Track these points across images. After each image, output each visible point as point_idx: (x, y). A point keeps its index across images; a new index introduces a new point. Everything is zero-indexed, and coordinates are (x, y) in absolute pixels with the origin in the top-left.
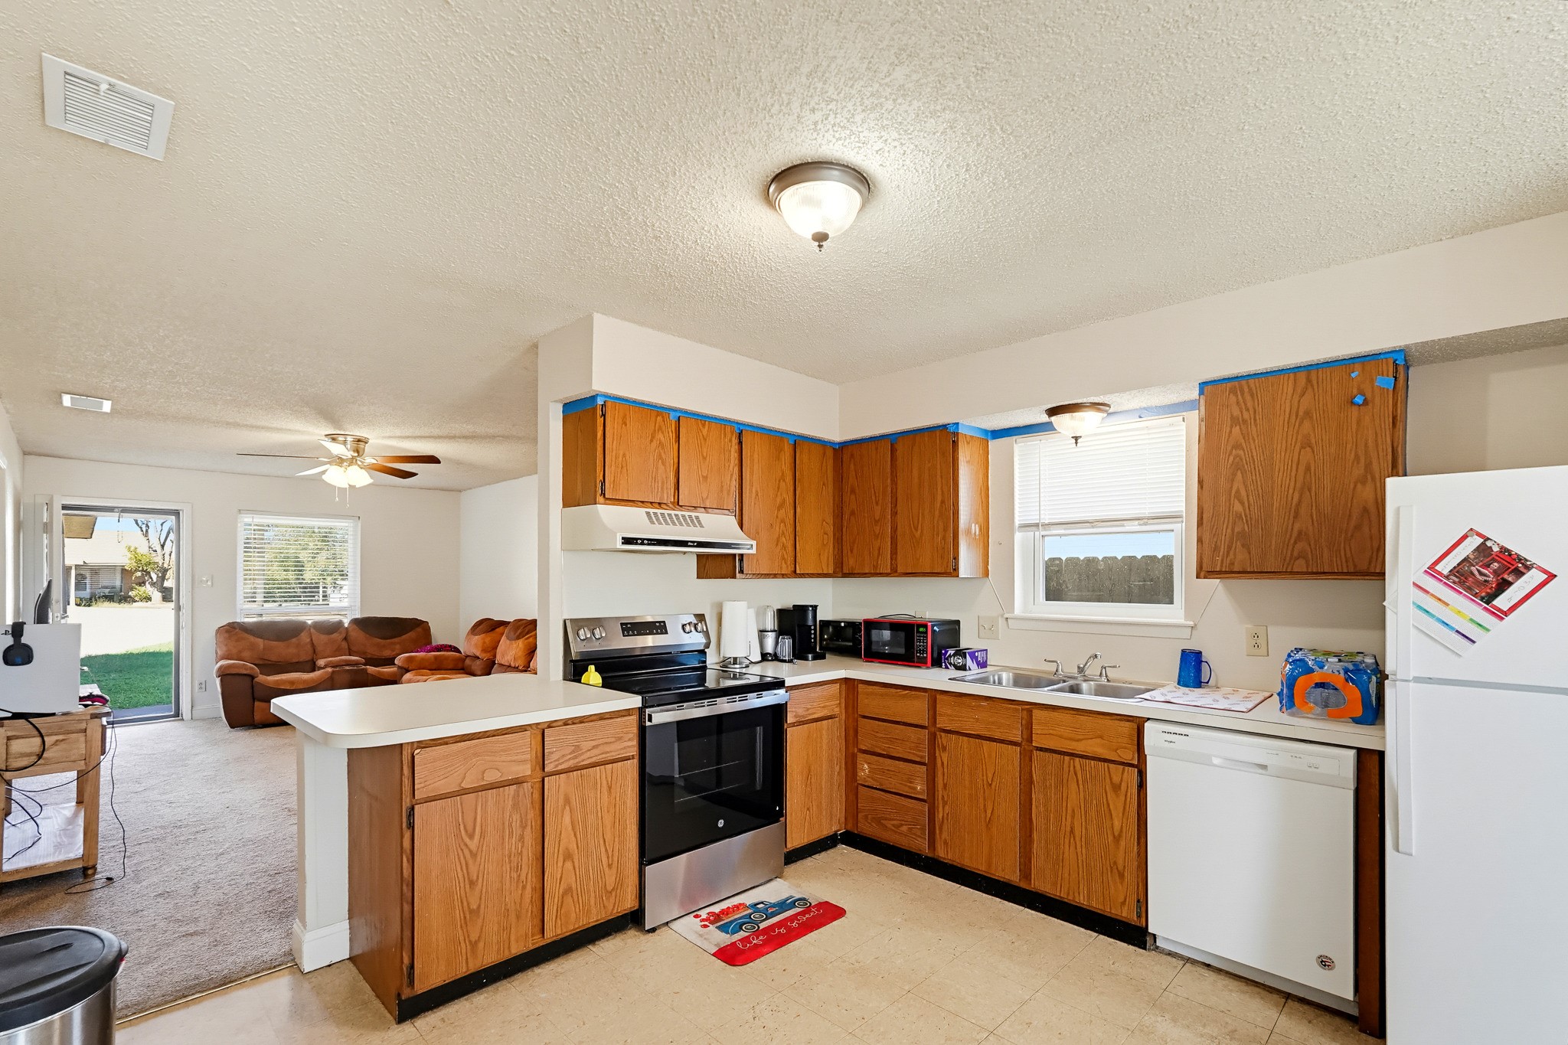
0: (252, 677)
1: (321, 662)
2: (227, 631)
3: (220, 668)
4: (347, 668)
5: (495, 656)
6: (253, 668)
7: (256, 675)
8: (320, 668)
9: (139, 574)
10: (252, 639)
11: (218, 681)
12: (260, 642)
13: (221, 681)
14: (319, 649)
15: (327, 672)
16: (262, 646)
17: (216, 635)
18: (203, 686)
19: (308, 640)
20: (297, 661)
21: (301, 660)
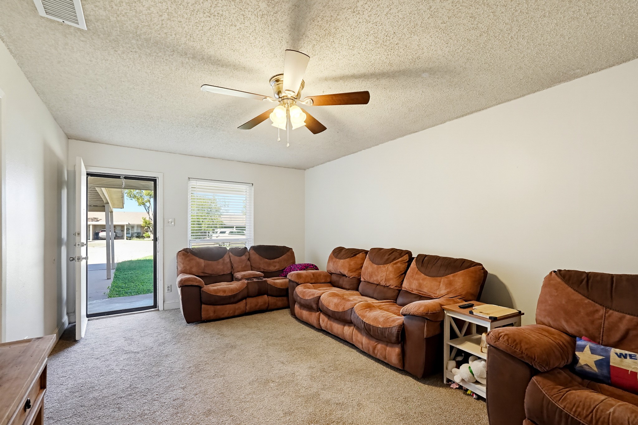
0: (200, 287)
1: (238, 275)
2: (184, 255)
3: (181, 282)
4: (255, 280)
5: (360, 275)
6: (200, 281)
7: (203, 286)
8: (238, 280)
9: (146, 228)
10: (198, 259)
11: (179, 290)
12: (202, 261)
13: (182, 291)
14: (235, 265)
15: (243, 283)
16: (203, 265)
17: (177, 257)
18: (170, 289)
19: (228, 260)
20: (223, 274)
21: (225, 273)
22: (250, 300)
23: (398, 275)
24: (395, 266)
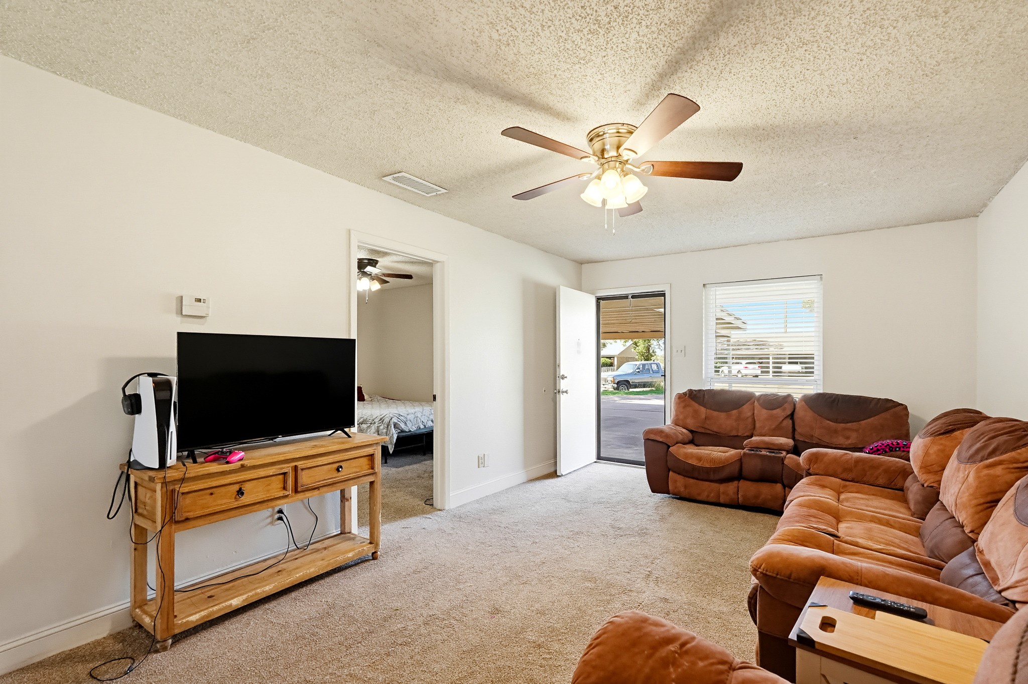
0: (668, 446)
7: (671, 445)
10: (697, 407)
12: (702, 410)
14: (756, 425)
16: (703, 416)
19: (749, 414)
20: (736, 434)
21: (739, 434)
22: (743, 484)
23: (982, 501)
24: (986, 472)
